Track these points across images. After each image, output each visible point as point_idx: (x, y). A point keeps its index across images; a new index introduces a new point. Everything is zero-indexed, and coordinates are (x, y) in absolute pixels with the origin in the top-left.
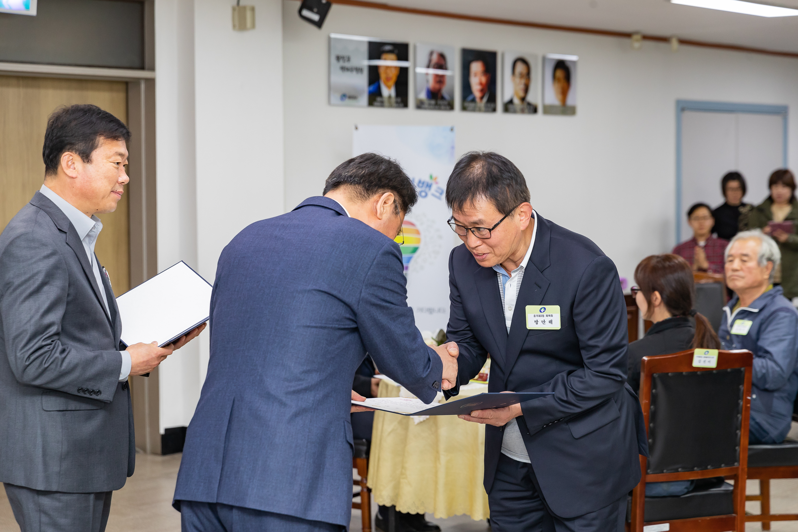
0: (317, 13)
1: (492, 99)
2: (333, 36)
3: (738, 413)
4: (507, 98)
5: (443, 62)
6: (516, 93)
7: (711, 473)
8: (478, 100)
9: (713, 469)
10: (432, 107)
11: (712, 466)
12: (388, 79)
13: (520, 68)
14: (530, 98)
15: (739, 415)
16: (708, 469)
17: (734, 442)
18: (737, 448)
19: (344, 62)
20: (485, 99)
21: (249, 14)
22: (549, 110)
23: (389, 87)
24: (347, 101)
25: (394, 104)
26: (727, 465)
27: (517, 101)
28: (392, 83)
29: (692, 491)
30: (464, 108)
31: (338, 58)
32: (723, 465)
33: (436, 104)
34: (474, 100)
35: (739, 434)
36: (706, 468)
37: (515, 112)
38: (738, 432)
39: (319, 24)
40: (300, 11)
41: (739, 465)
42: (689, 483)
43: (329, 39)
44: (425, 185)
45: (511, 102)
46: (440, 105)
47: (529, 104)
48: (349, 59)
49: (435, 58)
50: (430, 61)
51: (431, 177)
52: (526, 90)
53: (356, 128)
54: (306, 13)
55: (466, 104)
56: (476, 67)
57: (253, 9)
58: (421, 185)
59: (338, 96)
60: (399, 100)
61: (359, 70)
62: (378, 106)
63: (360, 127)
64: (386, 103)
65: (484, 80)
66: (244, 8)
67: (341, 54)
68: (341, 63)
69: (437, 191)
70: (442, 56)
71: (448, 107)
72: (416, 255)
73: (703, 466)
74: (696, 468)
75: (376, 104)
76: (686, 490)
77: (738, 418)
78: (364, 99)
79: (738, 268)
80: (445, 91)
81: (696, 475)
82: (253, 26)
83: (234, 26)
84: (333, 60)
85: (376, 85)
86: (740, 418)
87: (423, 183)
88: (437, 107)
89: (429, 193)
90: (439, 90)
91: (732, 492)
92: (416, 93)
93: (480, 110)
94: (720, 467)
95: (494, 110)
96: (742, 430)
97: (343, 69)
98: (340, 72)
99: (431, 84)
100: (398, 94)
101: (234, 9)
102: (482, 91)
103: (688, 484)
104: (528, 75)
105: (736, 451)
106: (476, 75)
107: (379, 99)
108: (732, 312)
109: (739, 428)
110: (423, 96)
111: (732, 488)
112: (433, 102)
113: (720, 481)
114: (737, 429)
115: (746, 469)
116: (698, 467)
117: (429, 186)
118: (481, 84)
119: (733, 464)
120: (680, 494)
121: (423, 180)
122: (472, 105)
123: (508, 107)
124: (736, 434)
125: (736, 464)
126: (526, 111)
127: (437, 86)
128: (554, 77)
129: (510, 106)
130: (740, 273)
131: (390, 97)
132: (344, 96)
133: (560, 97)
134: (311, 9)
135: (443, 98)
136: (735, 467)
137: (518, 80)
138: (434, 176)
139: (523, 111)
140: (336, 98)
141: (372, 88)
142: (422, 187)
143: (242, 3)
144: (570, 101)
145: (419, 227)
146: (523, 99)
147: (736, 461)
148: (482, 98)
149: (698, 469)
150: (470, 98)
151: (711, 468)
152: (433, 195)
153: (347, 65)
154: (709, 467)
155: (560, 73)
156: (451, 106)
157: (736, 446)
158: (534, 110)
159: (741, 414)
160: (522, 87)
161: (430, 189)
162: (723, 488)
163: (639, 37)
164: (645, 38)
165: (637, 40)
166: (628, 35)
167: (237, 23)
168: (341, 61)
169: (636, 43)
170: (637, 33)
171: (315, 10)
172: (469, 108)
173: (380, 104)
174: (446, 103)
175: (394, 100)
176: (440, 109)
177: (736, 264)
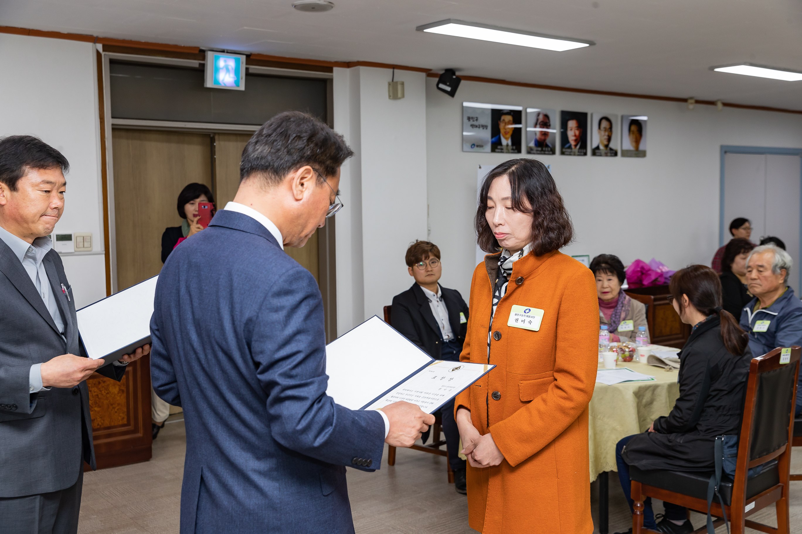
0: (449, 86)
1: (584, 146)
2: (466, 104)
4: (595, 145)
5: (548, 121)
6: (601, 141)
8: (573, 147)
10: (539, 152)
12: (506, 133)
13: (604, 124)
14: (612, 145)
19: (474, 121)
20: (578, 147)
21: (399, 87)
22: (626, 154)
23: (507, 139)
24: (476, 149)
25: (511, 151)
27: (602, 147)
28: (509, 136)
30: (563, 153)
31: (469, 119)
33: (542, 150)
34: (570, 147)
37: (601, 155)
39: (452, 94)
40: (438, 85)
43: (461, 105)
45: (598, 148)
46: (545, 151)
47: (611, 149)
48: (477, 119)
49: (541, 117)
50: (537, 120)
52: (609, 139)
53: (480, 167)
54: (441, 86)
55: (564, 150)
56: (572, 124)
57: (403, 84)
59: (469, 145)
60: (514, 147)
61: (484, 127)
62: (498, 152)
63: (481, 166)
64: (505, 150)
65: (577, 133)
66: (397, 82)
67: (471, 116)
68: (471, 122)
70: (546, 116)
71: (551, 153)
75: (497, 150)
78: (488, 147)
79: (756, 277)
80: (548, 141)
82: (403, 96)
83: (390, 96)
84: (465, 120)
85: (498, 137)
88: (543, 152)
90: (545, 140)
92: (527, 143)
93: (574, 155)
95: (585, 154)
97: (473, 126)
98: (471, 128)
99: (538, 136)
100: (513, 144)
101: (389, 84)
102: (576, 140)
104: (610, 129)
106: (571, 130)
107: (499, 147)
108: (752, 313)
110: (532, 144)
112: (540, 149)
118: (575, 136)
122: (569, 150)
123: (596, 152)
126: (609, 154)
127: (543, 138)
128: (630, 130)
129: (597, 151)
130: (758, 281)
131: (507, 145)
132: (473, 145)
133: (634, 144)
134: (445, 84)
135: (547, 146)
137: (603, 133)
139: (606, 155)
140: (467, 147)
141: (494, 139)
143: (395, 80)
144: (641, 147)
146: (607, 146)
148: (576, 146)
150: (567, 145)
153: (475, 123)
155: (634, 128)
156: (553, 152)
158: (615, 153)
160: (606, 137)
163: (693, 101)
164: (698, 102)
165: (692, 103)
166: (685, 100)
167: (391, 94)
168: (471, 120)
169: (691, 106)
170: (691, 98)
171: (448, 84)
172: (566, 153)
173: (500, 151)
174: (549, 149)
175: (510, 147)
176: (545, 154)
177: (754, 274)
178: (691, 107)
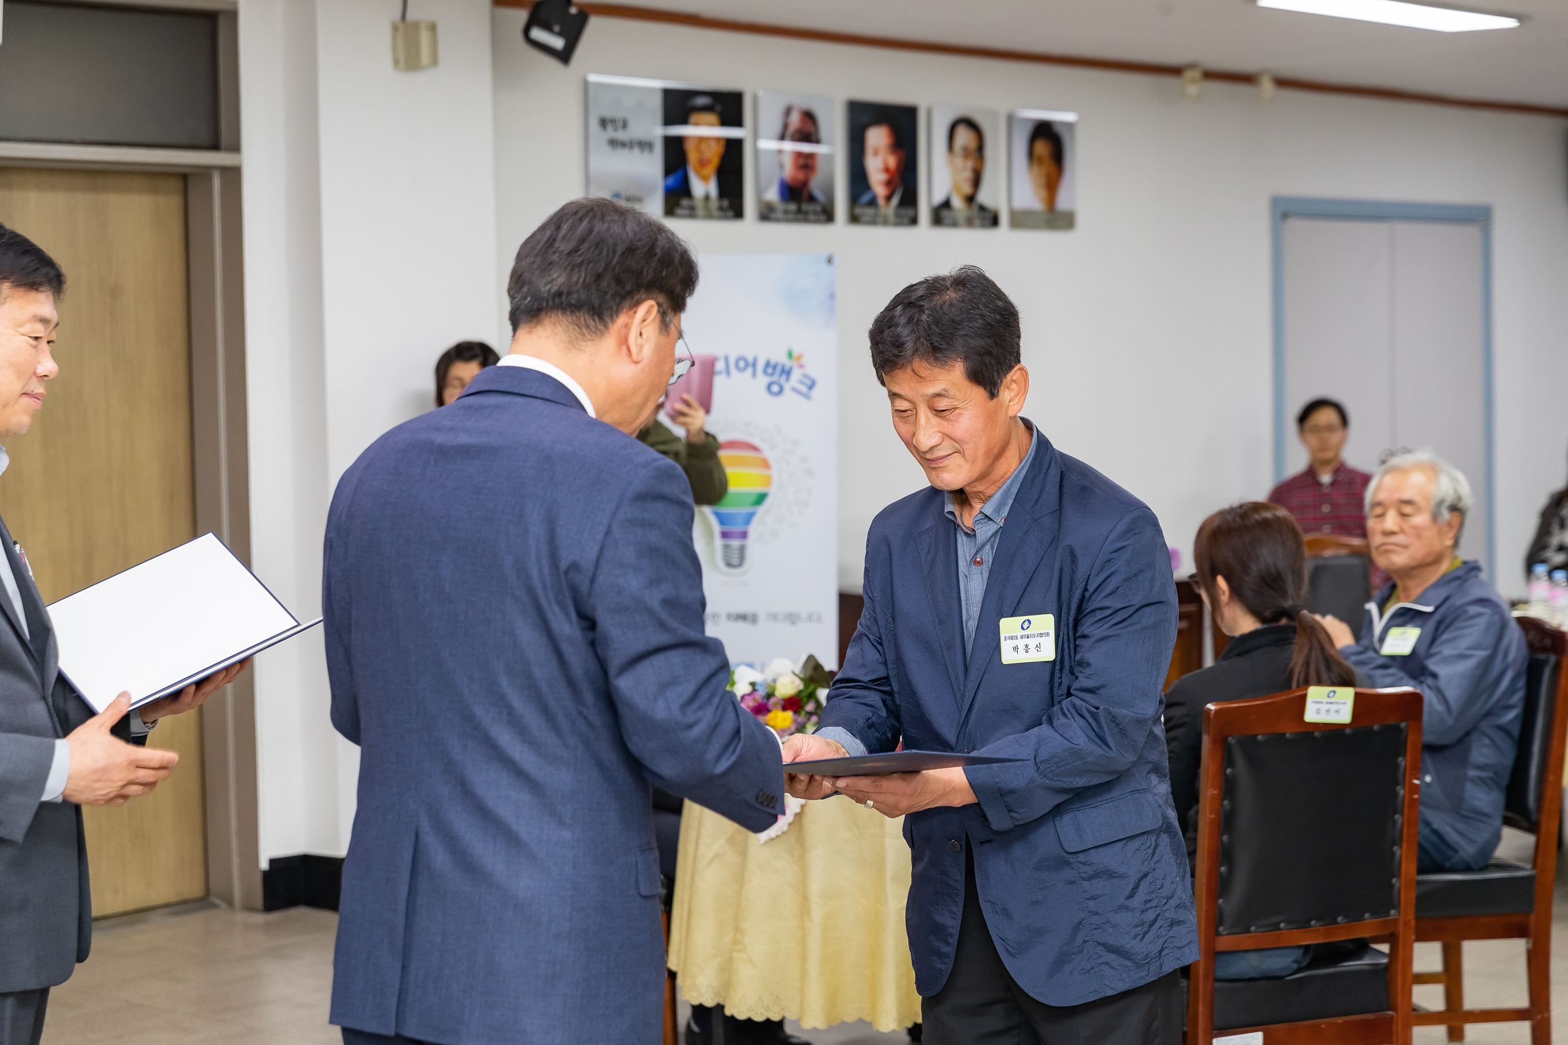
0: (557, 34)
1: (909, 199)
2: (593, 78)
3: (1396, 812)
4: (938, 198)
5: (811, 129)
6: (955, 186)
7: (1343, 932)
8: (881, 201)
9: (1347, 923)
10: (790, 216)
11: (1345, 917)
12: (703, 163)
13: (963, 137)
15: (1397, 816)
16: (1338, 923)
17: (1389, 869)
18: (1394, 880)
19: (616, 130)
20: (894, 201)
21: (424, 37)
22: (1022, 220)
23: (705, 179)
25: (716, 213)
26: (1374, 914)
27: (957, 203)
29: (1308, 967)
30: (853, 219)
31: (604, 123)
32: (1367, 915)
33: (799, 211)
34: (873, 202)
35: (1398, 853)
36: (1334, 922)
37: (954, 225)
38: (1395, 848)
39: (564, 56)
40: (526, 31)
41: (1399, 915)
42: (1301, 951)
43: (586, 84)
44: (779, 370)
45: (946, 204)
46: (806, 213)
47: (982, 208)
48: (625, 125)
49: (795, 119)
50: (785, 126)
51: (790, 355)
52: (977, 180)
54: (538, 34)
55: (858, 211)
56: (877, 137)
57: (432, 28)
58: (770, 370)
60: (726, 203)
61: (645, 145)
62: (683, 217)
64: (700, 211)
65: (892, 161)
66: (415, 24)
67: (609, 114)
68: (611, 133)
69: (801, 382)
70: (809, 117)
71: (822, 217)
72: (762, 509)
73: (1328, 918)
74: (1313, 922)
75: (679, 211)
76: (1295, 966)
77: (1395, 822)
79: (1395, 528)
80: (816, 186)
81: (1315, 936)
82: (434, 61)
83: (397, 61)
84: (594, 126)
85: (679, 174)
86: (1400, 821)
87: (775, 367)
88: (800, 217)
89: (787, 387)
90: (805, 184)
91: (1387, 968)
92: (759, 191)
93: (885, 223)
94: (1361, 918)
95: (914, 221)
96: (1405, 845)
97: (614, 143)
98: (608, 149)
99: (789, 171)
100: (722, 193)
101: (395, 28)
102: (888, 183)
103: (1298, 954)
104: (979, 151)
105: (1392, 886)
106: (876, 152)
107: (685, 202)
108: (1381, 616)
109: (1397, 841)
110: (772, 195)
111: (1385, 961)
112: (793, 207)
113: (1361, 947)
114: (1394, 844)
115: (1413, 922)
116: (1318, 920)
117: (787, 372)
118: (887, 170)
119: (1387, 913)
120: (1282, 974)
121: (773, 362)
122: (869, 212)
123: (941, 215)
124: (1393, 854)
125: (1393, 912)
126: (977, 222)
127: (801, 176)
128: (1030, 153)
129: (945, 214)
130: (1400, 538)
131: (707, 198)
133: (1043, 193)
134: (548, 28)
135: (812, 199)
136: (1391, 917)
137: (959, 162)
138: (796, 352)
139: (969, 223)
141: (671, 181)
142: (772, 374)
143: (411, 16)
144: (1062, 202)
145: (768, 453)
146: (970, 199)
147: (1394, 908)
148: (889, 198)
149: (1318, 924)
150: (866, 197)
151: (1344, 921)
152: (795, 390)
153: (621, 135)
154: (1340, 919)
155: (1041, 146)
156: (828, 215)
157: (1393, 876)
158: (992, 219)
159: (1402, 814)
160: (968, 174)
161: (787, 379)
162: (1366, 961)
163: (1195, 74)
164: (1210, 75)
165: (1193, 81)
166: (1174, 71)
167: (401, 56)
168: (610, 128)
169: (1192, 87)
170: (1192, 66)
171: (557, 28)
172: (863, 219)
173: (686, 212)
174: (818, 208)
175: (714, 203)
176: (806, 221)
177: (1391, 521)
178: (1192, 89)
